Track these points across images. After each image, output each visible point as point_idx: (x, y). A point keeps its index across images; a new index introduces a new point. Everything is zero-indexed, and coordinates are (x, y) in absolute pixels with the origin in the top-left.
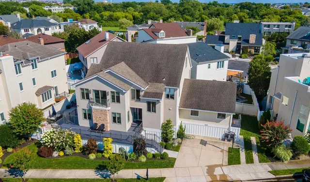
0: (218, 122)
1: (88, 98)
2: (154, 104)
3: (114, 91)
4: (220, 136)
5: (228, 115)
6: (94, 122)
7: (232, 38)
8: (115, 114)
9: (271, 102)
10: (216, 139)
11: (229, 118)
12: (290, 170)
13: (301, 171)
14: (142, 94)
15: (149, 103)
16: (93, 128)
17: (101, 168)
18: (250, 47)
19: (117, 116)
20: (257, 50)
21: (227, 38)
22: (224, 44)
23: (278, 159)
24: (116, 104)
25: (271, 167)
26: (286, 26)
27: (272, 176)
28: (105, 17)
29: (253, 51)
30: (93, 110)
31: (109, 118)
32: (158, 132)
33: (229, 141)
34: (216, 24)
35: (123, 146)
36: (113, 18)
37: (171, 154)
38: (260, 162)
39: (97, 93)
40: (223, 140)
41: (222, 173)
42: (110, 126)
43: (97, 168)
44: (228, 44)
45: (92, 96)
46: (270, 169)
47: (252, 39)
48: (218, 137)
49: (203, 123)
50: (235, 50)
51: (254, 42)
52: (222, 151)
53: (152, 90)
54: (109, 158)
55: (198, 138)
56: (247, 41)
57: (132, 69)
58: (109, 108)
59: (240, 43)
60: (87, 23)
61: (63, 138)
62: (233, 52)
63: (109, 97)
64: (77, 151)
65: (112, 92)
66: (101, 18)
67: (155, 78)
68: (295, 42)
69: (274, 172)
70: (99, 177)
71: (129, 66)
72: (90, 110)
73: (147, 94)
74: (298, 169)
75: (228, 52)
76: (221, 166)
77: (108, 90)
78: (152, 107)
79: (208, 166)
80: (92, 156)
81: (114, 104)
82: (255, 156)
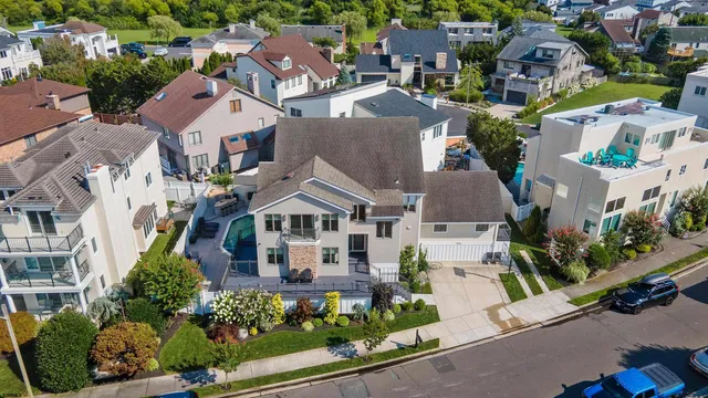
0: (478, 236)
1: (279, 228)
2: (389, 225)
3: (328, 213)
4: (480, 256)
5: (492, 226)
6: (292, 267)
7: (405, 59)
8: (328, 249)
9: (528, 189)
10: (473, 263)
11: (494, 228)
12: (592, 294)
13: (605, 293)
14: (368, 211)
15: (379, 224)
16: (289, 277)
17: (334, 342)
18: (440, 76)
19: (332, 252)
20: (449, 80)
21: (395, 60)
22: (391, 71)
23: (573, 281)
24: (331, 234)
25: (567, 294)
26: (484, 30)
27: (573, 308)
28: (101, 8)
29: (443, 81)
30: (290, 249)
31: (319, 258)
32: (395, 267)
33: (494, 263)
34: (354, 23)
35: (358, 301)
36: (123, 9)
37: (428, 300)
38: (550, 290)
39: (295, 219)
40: (485, 262)
41: (510, 317)
42: (320, 271)
43: (328, 345)
44: (399, 71)
45: (286, 225)
46: (569, 299)
47: (441, 60)
48: (476, 260)
49: (452, 242)
50: (411, 82)
51: (444, 66)
52: (493, 281)
53: (384, 202)
54: (337, 324)
55: (448, 266)
56: (432, 65)
57: (337, 168)
58: (318, 242)
59: (419, 69)
60: (84, 32)
61: (259, 305)
62: (408, 85)
63: (318, 225)
64: (277, 323)
65: (323, 215)
66: (92, 10)
67: (382, 182)
68: (511, 65)
69: (575, 301)
70: (339, 358)
71: (331, 164)
72: (284, 247)
73: (376, 211)
74: (601, 291)
75: (399, 86)
76: (504, 305)
77: (318, 212)
78: (385, 230)
79: (487, 309)
80: (308, 326)
81: (326, 234)
82: (540, 280)
